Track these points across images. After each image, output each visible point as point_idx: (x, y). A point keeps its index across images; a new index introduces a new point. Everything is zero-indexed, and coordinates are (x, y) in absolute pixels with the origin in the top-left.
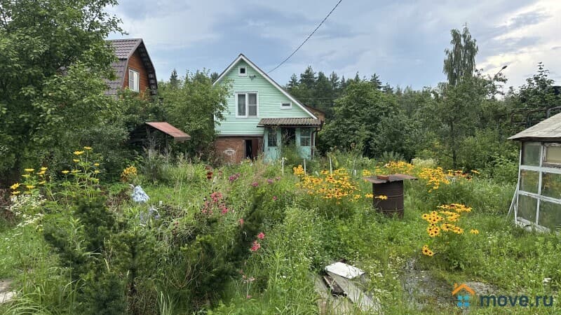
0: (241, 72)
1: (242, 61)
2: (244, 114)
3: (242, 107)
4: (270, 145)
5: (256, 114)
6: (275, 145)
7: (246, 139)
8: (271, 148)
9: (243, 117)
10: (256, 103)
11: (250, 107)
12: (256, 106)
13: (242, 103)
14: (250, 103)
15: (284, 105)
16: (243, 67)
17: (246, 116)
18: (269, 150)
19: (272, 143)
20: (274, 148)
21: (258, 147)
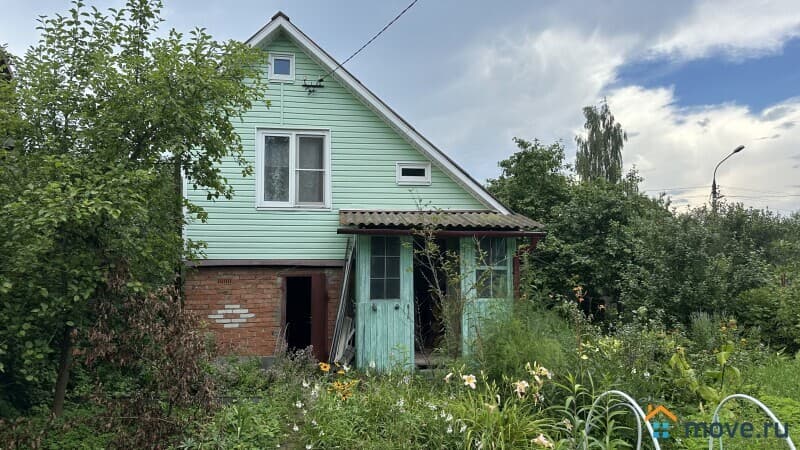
0: (277, 72)
1: (281, 34)
2: (284, 197)
3: (277, 175)
4: (377, 292)
5: (321, 199)
6: (393, 292)
7: (288, 272)
8: (380, 304)
9: (281, 204)
10: (321, 164)
11: (302, 175)
12: (321, 174)
13: (277, 163)
14: (302, 163)
15: (406, 172)
16: (281, 54)
17: (291, 203)
18: (374, 310)
19: (385, 289)
20: (391, 304)
21: (326, 298)
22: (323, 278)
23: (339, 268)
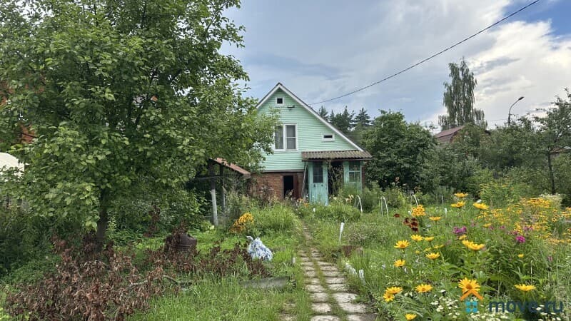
0: (278, 103)
1: (280, 90)
2: (281, 147)
3: (279, 140)
4: (315, 181)
5: (295, 148)
6: (321, 180)
7: (284, 174)
8: (316, 184)
9: (281, 150)
10: (294, 135)
11: (288, 140)
12: (295, 139)
13: (279, 135)
14: (288, 135)
15: (326, 137)
16: (280, 97)
17: (284, 150)
18: (315, 186)
19: (318, 179)
20: (320, 184)
21: (298, 183)
22: (297, 176)
23: (302, 173)
